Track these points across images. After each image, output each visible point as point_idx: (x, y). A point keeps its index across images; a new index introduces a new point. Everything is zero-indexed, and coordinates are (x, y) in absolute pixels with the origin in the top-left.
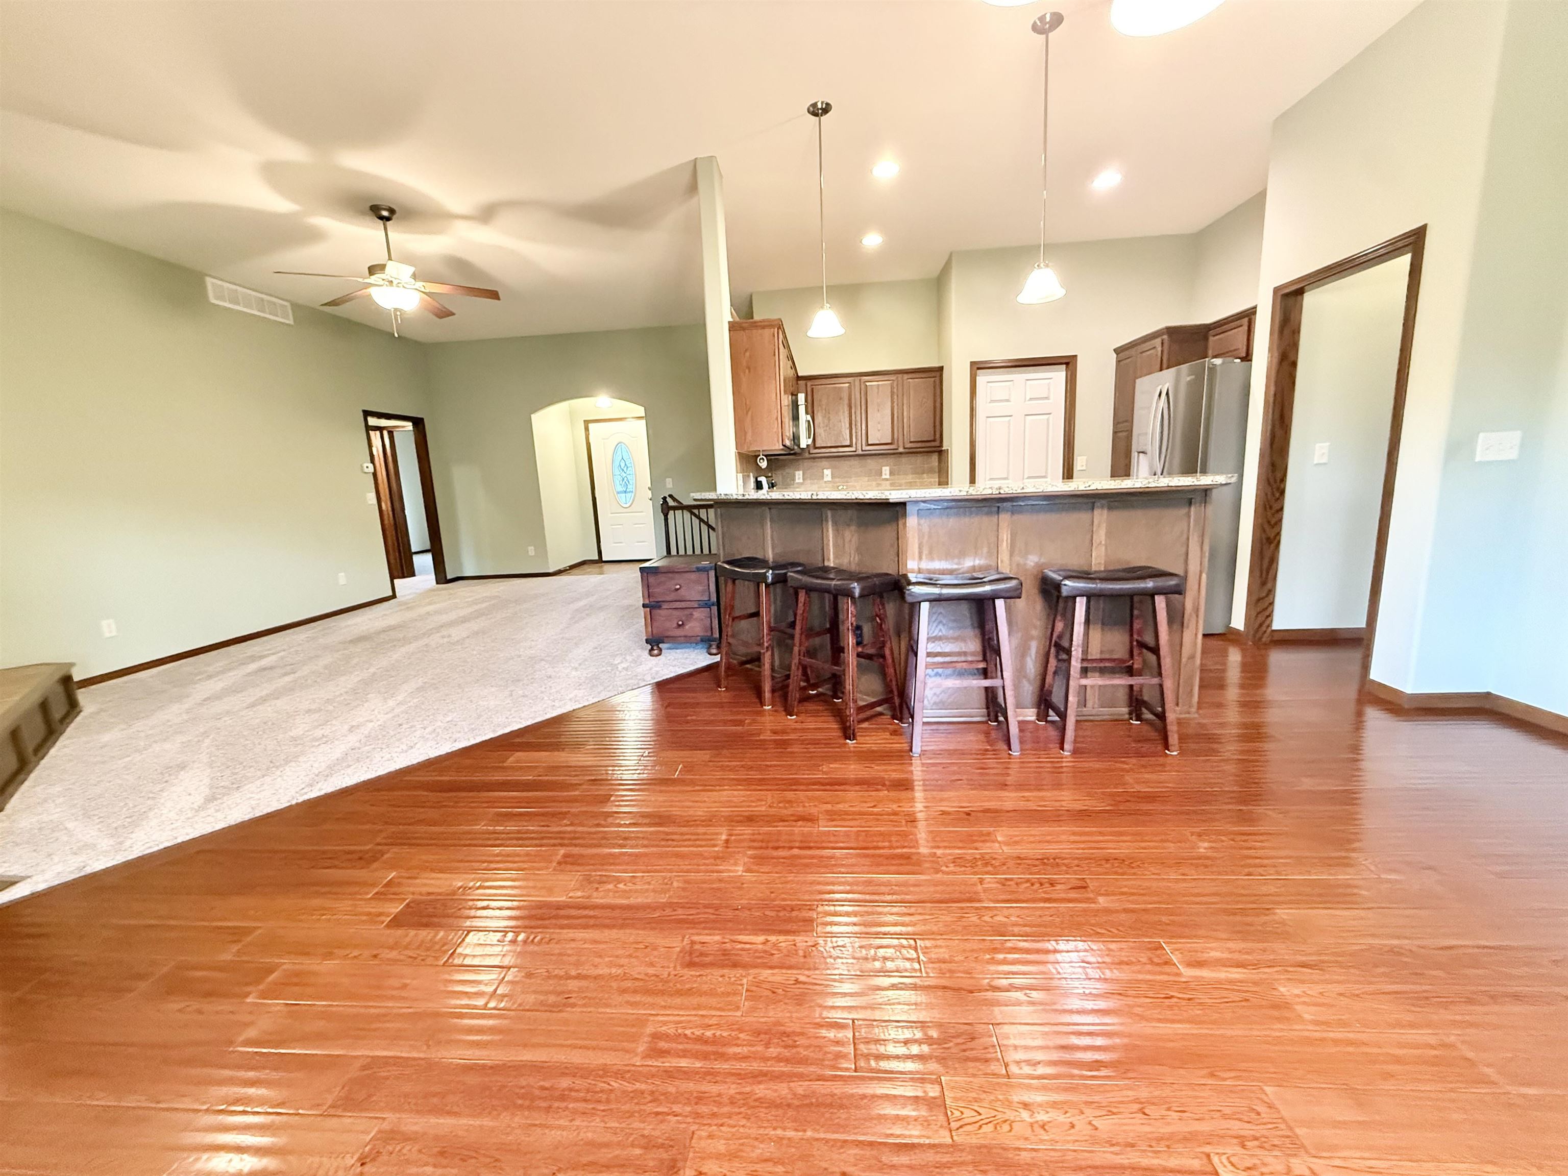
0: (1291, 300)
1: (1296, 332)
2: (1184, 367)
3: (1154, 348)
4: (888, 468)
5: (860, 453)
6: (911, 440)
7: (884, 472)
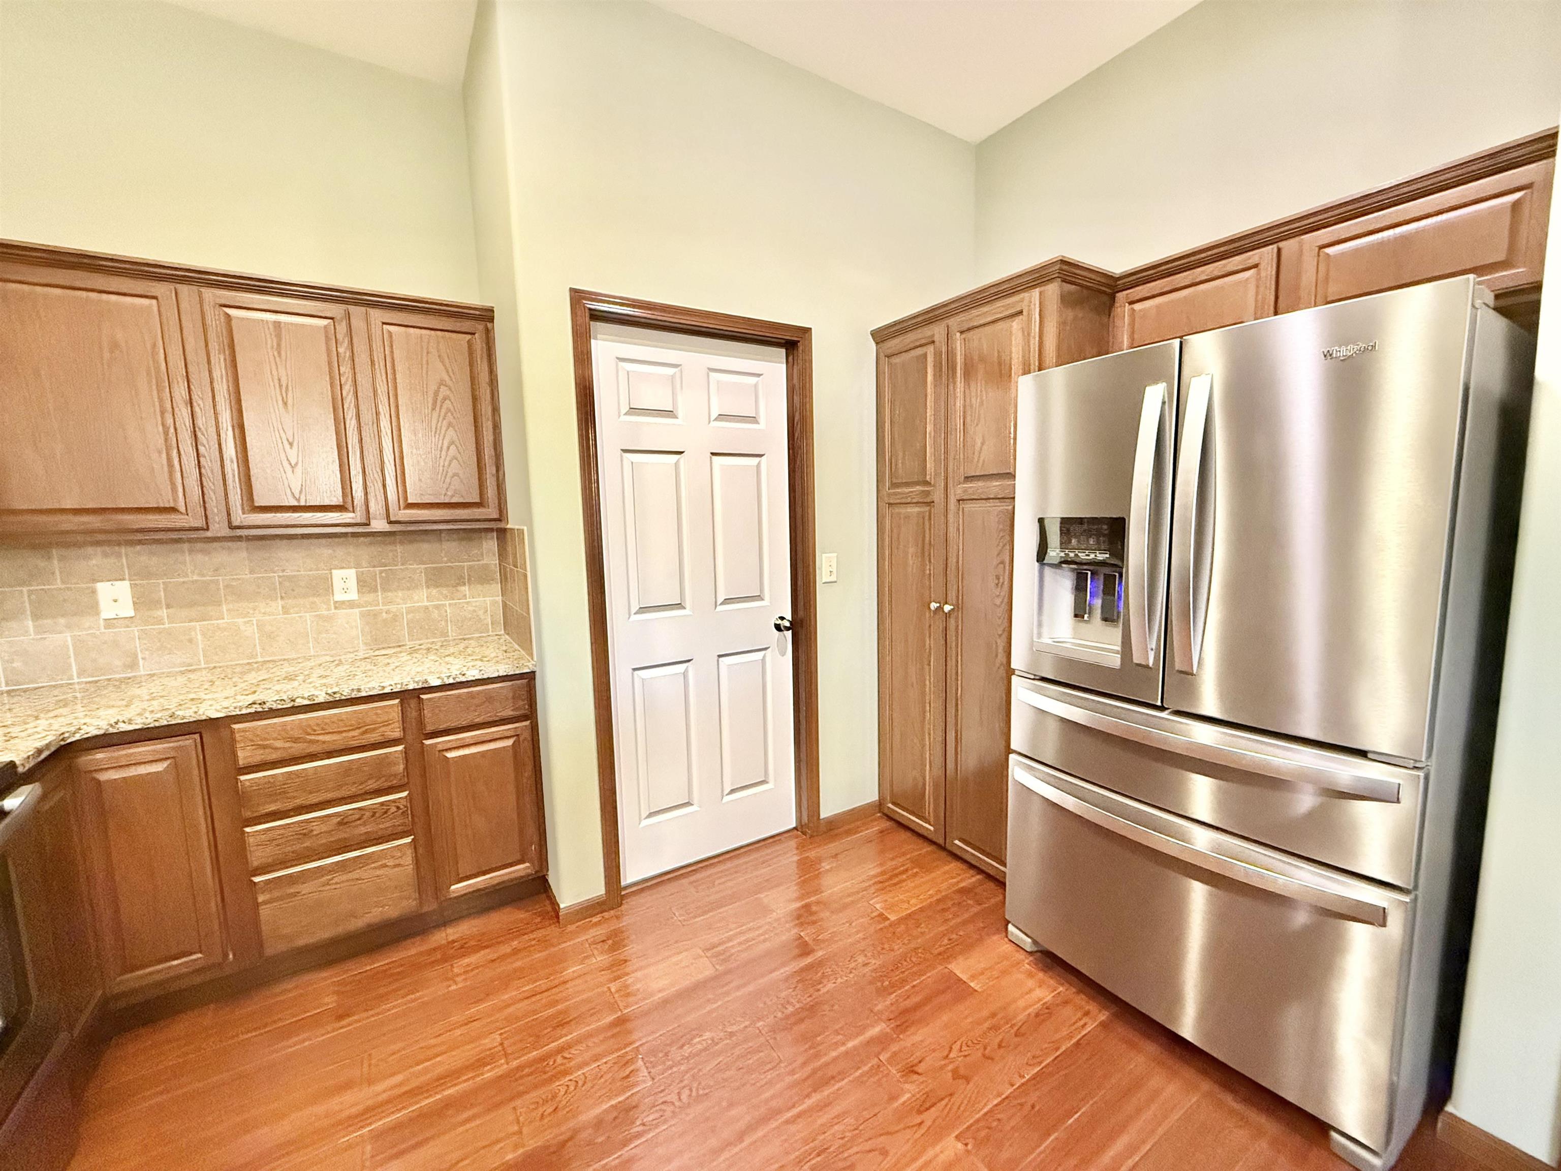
3: (1016, 314)
4: (351, 574)
5: (226, 532)
6: (410, 501)
7: (337, 584)
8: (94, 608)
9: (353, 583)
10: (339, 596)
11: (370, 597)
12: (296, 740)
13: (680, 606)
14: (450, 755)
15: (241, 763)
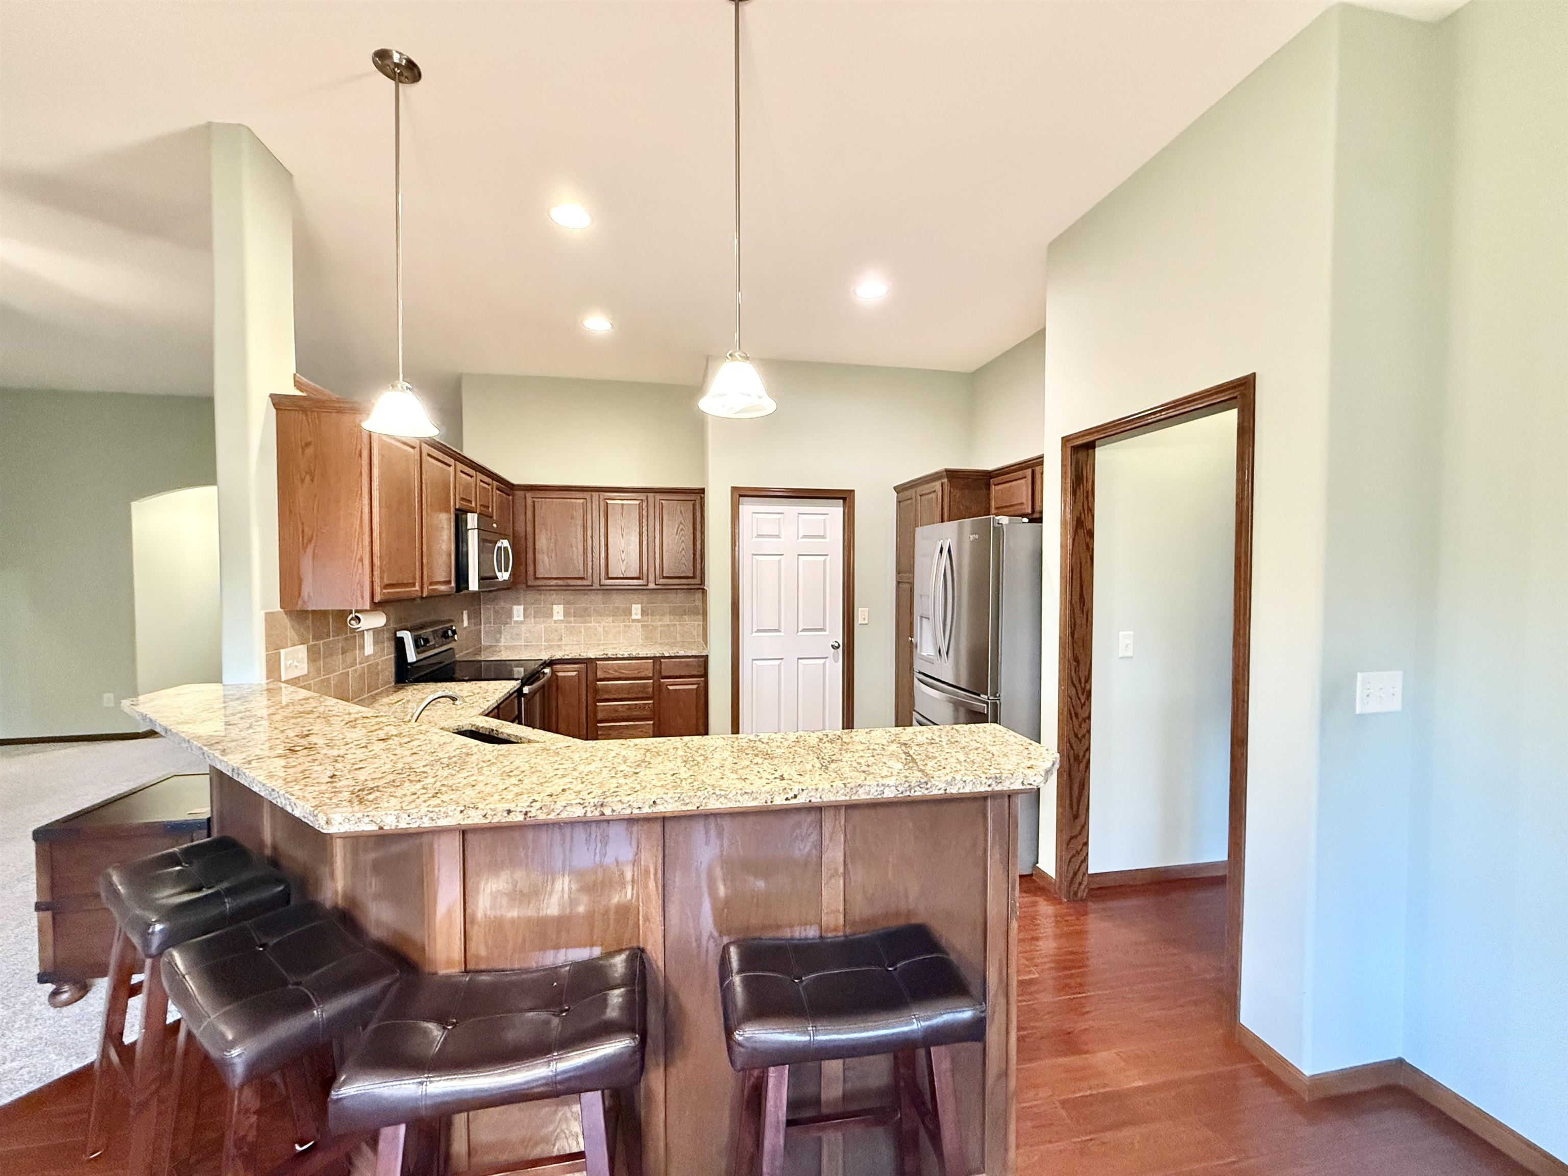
0: (1082, 455)
1: (1090, 495)
2: (968, 521)
3: (935, 491)
4: (639, 606)
5: (599, 587)
6: (665, 575)
7: (633, 611)
8: (551, 615)
9: (639, 611)
10: (634, 617)
11: (646, 618)
12: (616, 671)
13: (778, 631)
14: (670, 688)
15: (598, 677)
